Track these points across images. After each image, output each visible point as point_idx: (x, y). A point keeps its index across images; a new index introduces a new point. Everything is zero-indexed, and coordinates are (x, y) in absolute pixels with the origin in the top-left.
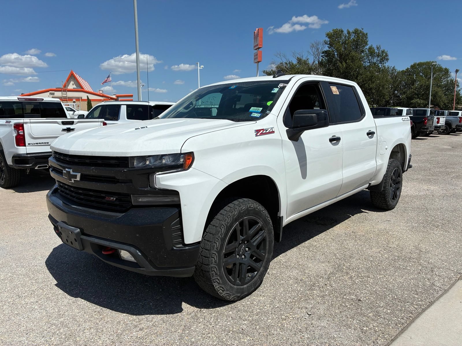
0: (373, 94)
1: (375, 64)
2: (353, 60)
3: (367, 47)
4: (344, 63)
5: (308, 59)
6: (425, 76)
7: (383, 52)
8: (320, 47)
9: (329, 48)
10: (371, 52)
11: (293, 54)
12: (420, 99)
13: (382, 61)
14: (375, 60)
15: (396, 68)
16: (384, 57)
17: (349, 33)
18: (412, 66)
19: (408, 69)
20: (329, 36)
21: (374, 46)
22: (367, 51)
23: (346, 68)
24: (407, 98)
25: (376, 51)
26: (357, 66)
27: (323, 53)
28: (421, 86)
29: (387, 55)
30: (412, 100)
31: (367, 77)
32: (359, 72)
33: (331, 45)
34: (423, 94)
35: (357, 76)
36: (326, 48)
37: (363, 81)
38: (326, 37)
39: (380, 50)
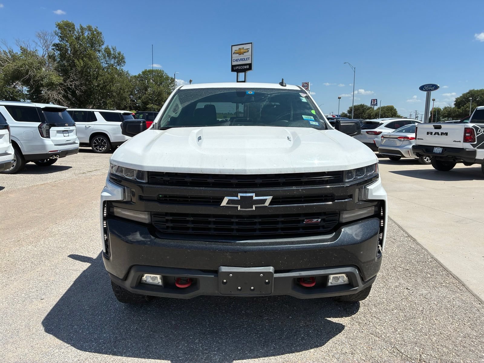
0: (114, 97)
1: (112, 65)
2: (90, 59)
3: (103, 47)
4: (81, 61)
5: (37, 50)
6: (155, 83)
7: (119, 54)
8: (49, 38)
9: (60, 41)
10: (108, 52)
11: (16, 42)
12: (154, 104)
13: (119, 64)
14: (112, 62)
15: (129, 72)
16: (121, 60)
17: (82, 28)
18: (143, 72)
19: (139, 75)
20: (60, 27)
21: (110, 47)
22: (103, 51)
23: (85, 66)
24: (143, 103)
25: (112, 52)
26: (96, 66)
27: (54, 45)
28: (154, 92)
29: (123, 58)
30: (148, 105)
31: (108, 79)
32: (99, 73)
33: (62, 38)
34: (156, 100)
35: (97, 77)
36: (57, 41)
37: (104, 83)
38: (56, 27)
39: (117, 52)
